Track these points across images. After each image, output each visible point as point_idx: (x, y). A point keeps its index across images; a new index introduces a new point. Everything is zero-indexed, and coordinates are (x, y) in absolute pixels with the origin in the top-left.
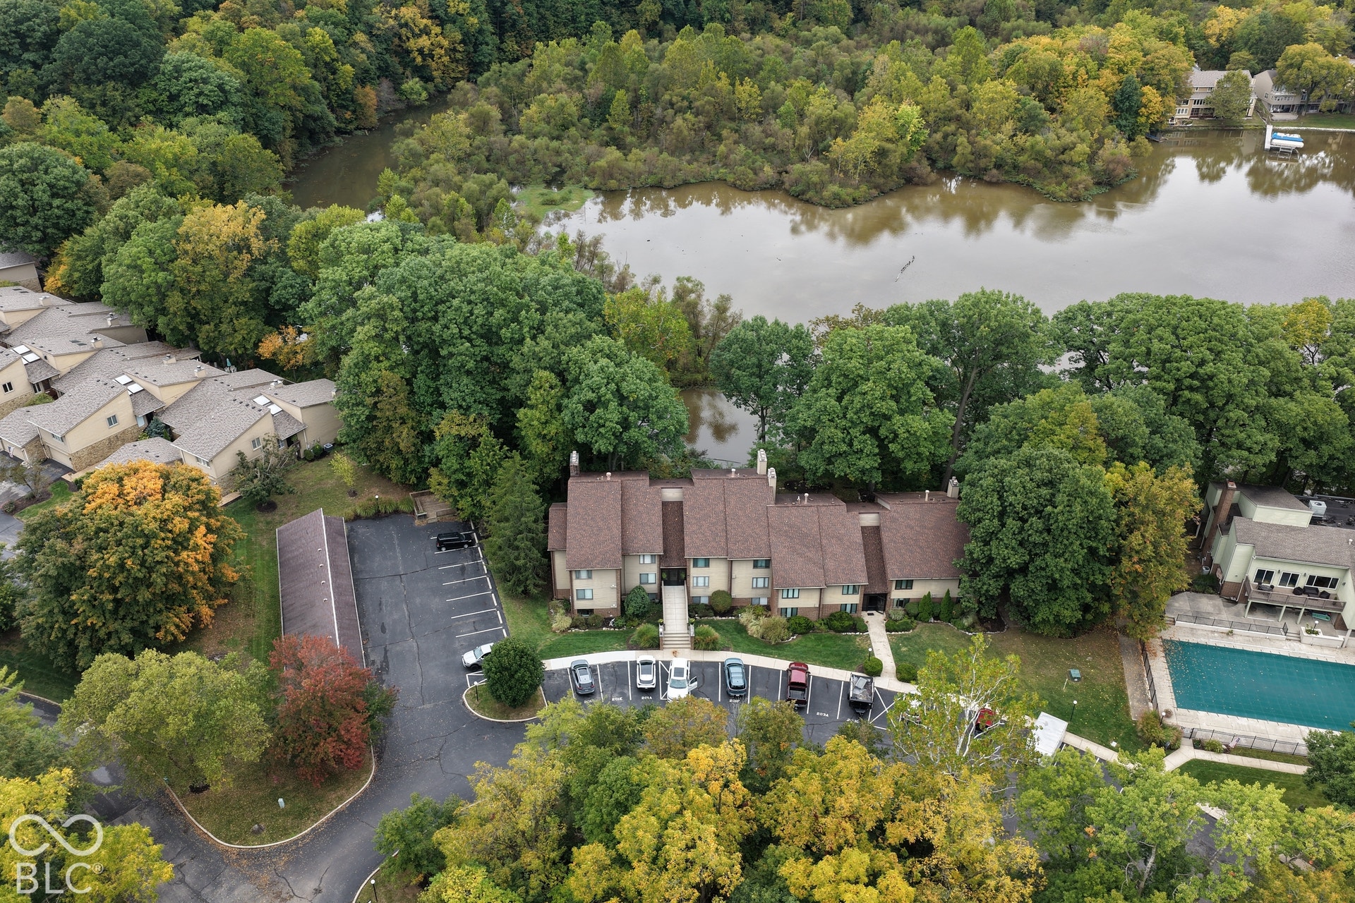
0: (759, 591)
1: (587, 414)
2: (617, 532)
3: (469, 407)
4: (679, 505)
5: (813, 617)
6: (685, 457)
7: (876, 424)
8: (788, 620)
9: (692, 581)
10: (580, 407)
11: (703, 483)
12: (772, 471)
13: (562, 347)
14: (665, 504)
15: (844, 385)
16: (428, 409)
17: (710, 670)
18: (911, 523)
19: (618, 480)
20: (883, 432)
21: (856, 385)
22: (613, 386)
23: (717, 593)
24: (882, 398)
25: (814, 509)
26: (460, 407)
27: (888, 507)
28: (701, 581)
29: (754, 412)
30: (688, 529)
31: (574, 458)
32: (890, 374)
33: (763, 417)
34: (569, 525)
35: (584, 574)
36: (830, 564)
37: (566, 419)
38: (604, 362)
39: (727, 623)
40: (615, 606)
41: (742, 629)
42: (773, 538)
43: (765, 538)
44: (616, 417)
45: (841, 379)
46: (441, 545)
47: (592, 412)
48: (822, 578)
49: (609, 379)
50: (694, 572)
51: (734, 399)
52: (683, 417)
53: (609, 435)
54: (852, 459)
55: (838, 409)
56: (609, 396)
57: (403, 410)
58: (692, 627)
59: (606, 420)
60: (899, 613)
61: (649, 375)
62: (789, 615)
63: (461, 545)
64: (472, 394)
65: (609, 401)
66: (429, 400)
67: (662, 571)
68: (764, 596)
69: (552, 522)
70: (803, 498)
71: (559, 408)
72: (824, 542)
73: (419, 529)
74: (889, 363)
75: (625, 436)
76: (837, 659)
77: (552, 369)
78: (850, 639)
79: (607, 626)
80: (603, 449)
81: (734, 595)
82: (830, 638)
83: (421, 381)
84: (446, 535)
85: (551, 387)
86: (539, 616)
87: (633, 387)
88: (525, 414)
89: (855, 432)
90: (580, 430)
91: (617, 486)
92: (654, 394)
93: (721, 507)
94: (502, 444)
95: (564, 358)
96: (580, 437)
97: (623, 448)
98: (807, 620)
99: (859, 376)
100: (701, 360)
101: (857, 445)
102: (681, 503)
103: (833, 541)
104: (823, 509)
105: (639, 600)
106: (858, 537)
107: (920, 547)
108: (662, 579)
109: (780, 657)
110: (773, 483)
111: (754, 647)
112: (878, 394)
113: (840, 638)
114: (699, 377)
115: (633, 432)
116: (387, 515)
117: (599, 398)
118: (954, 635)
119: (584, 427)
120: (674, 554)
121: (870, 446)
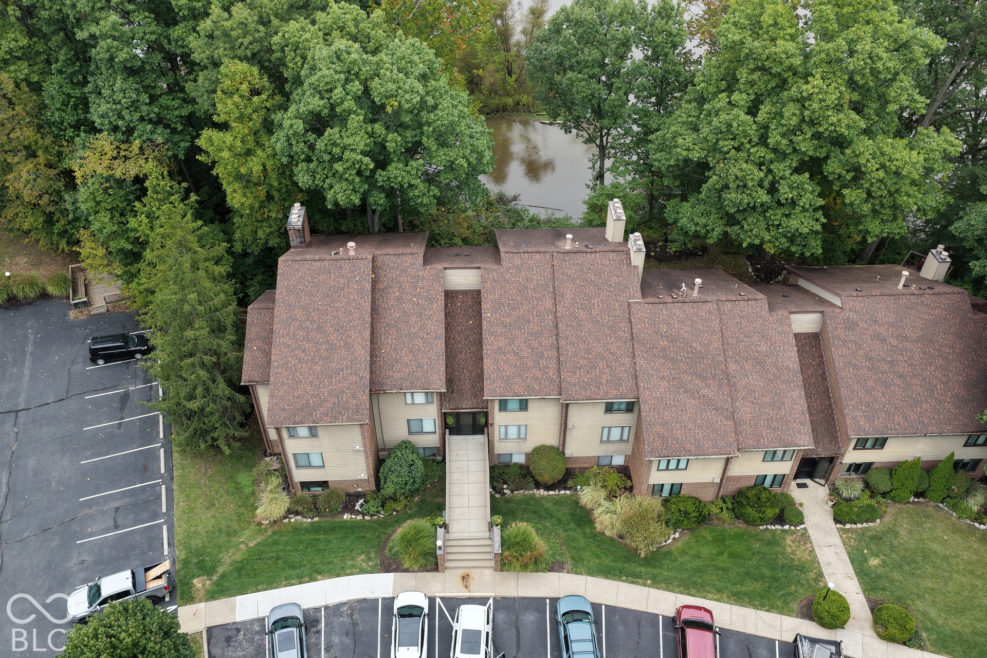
0: (611, 448)
1: (311, 137)
2: (362, 353)
3: (130, 131)
4: (475, 296)
5: (707, 496)
6: (490, 204)
7: (821, 154)
8: (666, 501)
9: (497, 432)
10: (300, 126)
11: (517, 260)
12: (637, 240)
13: (275, 22)
14: (450, 295)
15: (761, 87)
16: (70, 132)
17: (530, 618)
18: (882, 330)
19: (367, 253)
20: (833, 167)
21: (783, 84)
22: (356, 87)
23: (540, 451)
24: (838, 108)
25: (712, 307)
26: (115, 129)
27: (837, 301)
28: (513, 432)
29: (590, 140)
30: (490, 344)
31: (297, 216)
32: (852, 64)
33: (602, 148)
34: (276, 340)
35: (303, 431)
36: (745, 411)
37: (279, 146)
38: (341, 43)
39: (558, 502)
40: (364, 476)
41: (584, 517)
42: (640, 361)
43: (627, 361)
44: (360, 141)
45: (755, 76)
46: (95, 356)
47: (320, 133)
48: (731, 438)
49: (350, 74)
50: (499, 418)
51: (560, 121)
52: (482, 143)
53: (351, 175)
54: (776, 215)
55: (752, 130)
56: (349, 104)
57: (27, 134)
58: (497, 530)
59: (344, 148)
60: (854, 488)
61: (421, 68)
62: (666, 493)
63: (131, 355)
64: (134, 105)
65: (350, 112)
66: (70, 118)
67: (445, 416)
68: (619, 453)
69: (251, 332)
70: (691, 286)
71: (269, 127)
72: (732, 367)
73: (74, 325)
74: (851, 42)
75: (381, 176)
76: (758, 586)
77: (252, 59)
78: (774, 541)
79: (352, 511)
80: (342, 200)
81: (569, 452)
82: (739, 536)
83: (52, 87)
84: (104, 339)
85: (255, 92)
86: (239, 488)
87: (392, 86)
88: (210, 139)
89: (782, 168)
90: (303, 166)
91: (365, 267)
92: (430, 101)
93: (548, 303)
94: (187, 192)
95: (276, 39)
96: (303, 179)
97: (378, 200)
98: (697, 501)
99: (790, 68)
100: (511, 80)
101: (785, 193)
102: (478, 292)
103: (748, 366)
104: (728, 306)
105: (404, 471)
106: (791, 357)
107: (901, 376)
108: (446, 426)
109: (657, 582)
110: (638, 259)
111: (607, 561)
112: (832, 98)
113: (756, 537)
114: (510, 101)
115: (396, 172)
116: (29, 302)
117: (332, 108)
118: (956, 530)
119: (309, 160)
120: (466, 385)
121: (810, 195)
